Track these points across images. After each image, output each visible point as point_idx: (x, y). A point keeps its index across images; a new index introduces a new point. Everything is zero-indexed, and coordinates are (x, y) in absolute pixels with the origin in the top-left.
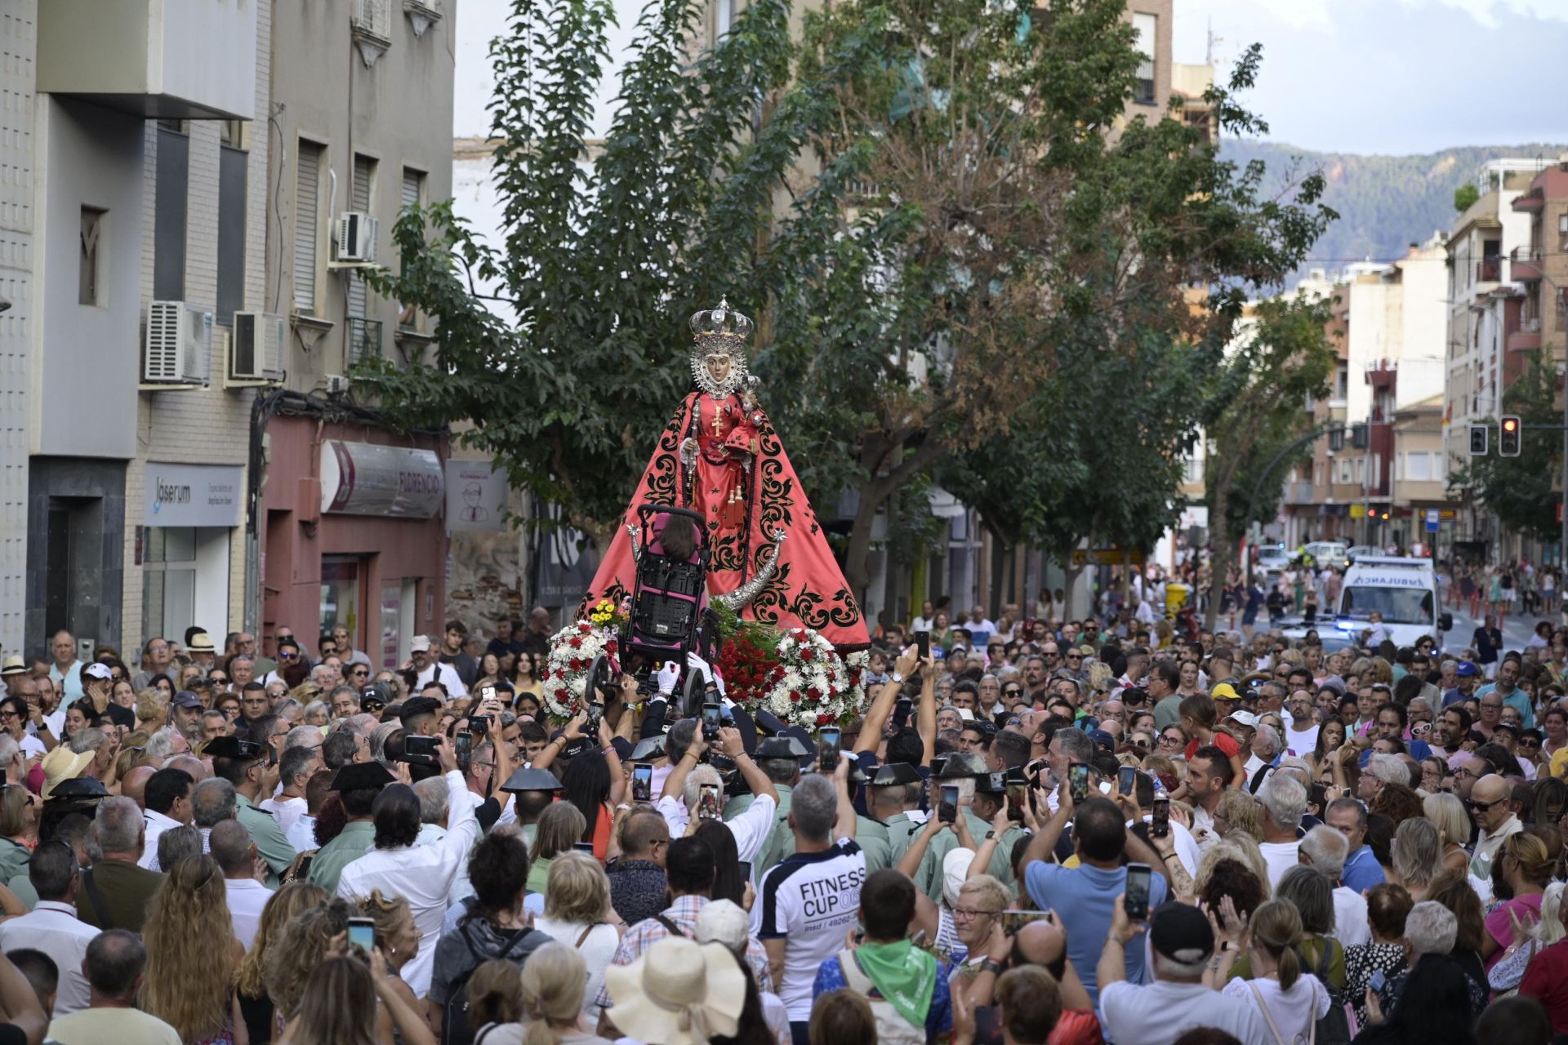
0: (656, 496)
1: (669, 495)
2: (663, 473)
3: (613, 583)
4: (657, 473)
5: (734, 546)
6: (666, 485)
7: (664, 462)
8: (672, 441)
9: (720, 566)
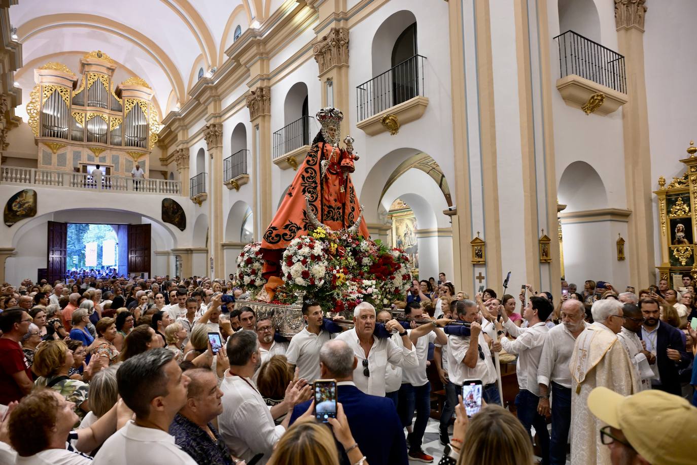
0: (307, 185)
1: (313, 185)
2: (309, 175)
3: (288, 223)
4: (306, 175)
5: (341, 211)
6: (311, 180)
7: (309, 170)
8: (312, 162)
9: (337, 220)
